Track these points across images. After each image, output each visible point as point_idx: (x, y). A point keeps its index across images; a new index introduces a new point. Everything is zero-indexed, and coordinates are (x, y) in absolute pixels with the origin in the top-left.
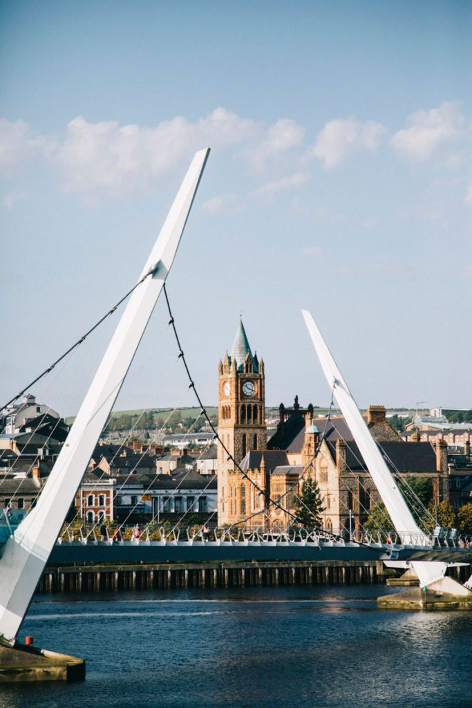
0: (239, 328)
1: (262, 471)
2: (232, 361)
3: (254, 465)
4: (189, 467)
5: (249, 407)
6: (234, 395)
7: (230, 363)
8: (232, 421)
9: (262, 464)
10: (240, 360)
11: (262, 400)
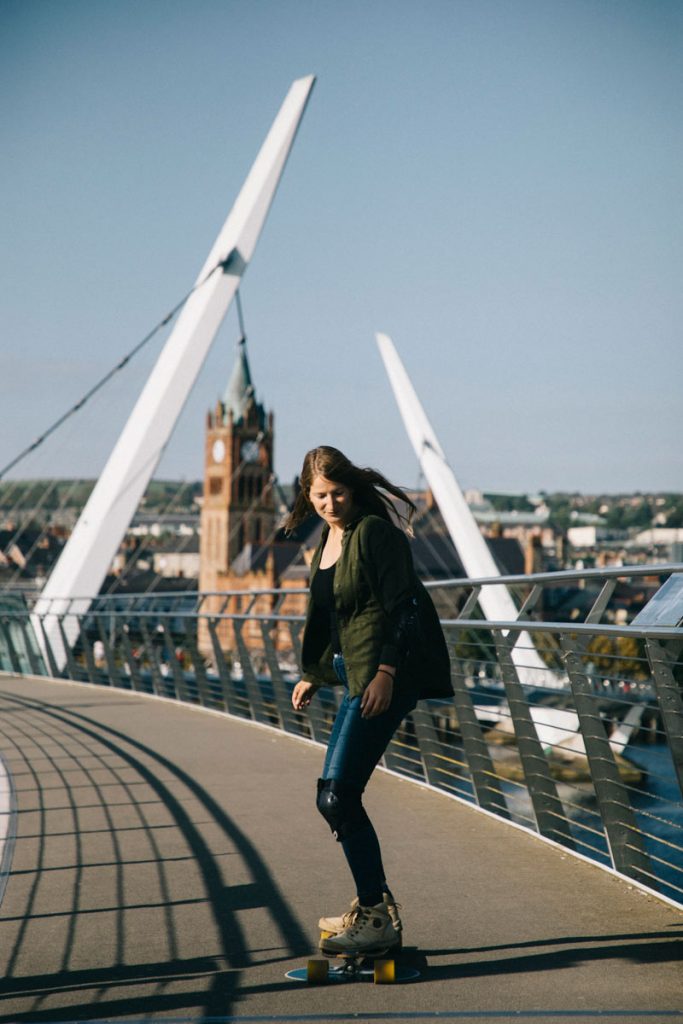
0: (238, 365)
1: (270, 575)
2: (227, 409)
3: (257, 566)
4: (143, 565)
5: (251, 478)
6: (229, 461)
7: (223, 412)
8: (224, 497)
9: (270, 563)
10: (238, 409)
11: (270, 469)
